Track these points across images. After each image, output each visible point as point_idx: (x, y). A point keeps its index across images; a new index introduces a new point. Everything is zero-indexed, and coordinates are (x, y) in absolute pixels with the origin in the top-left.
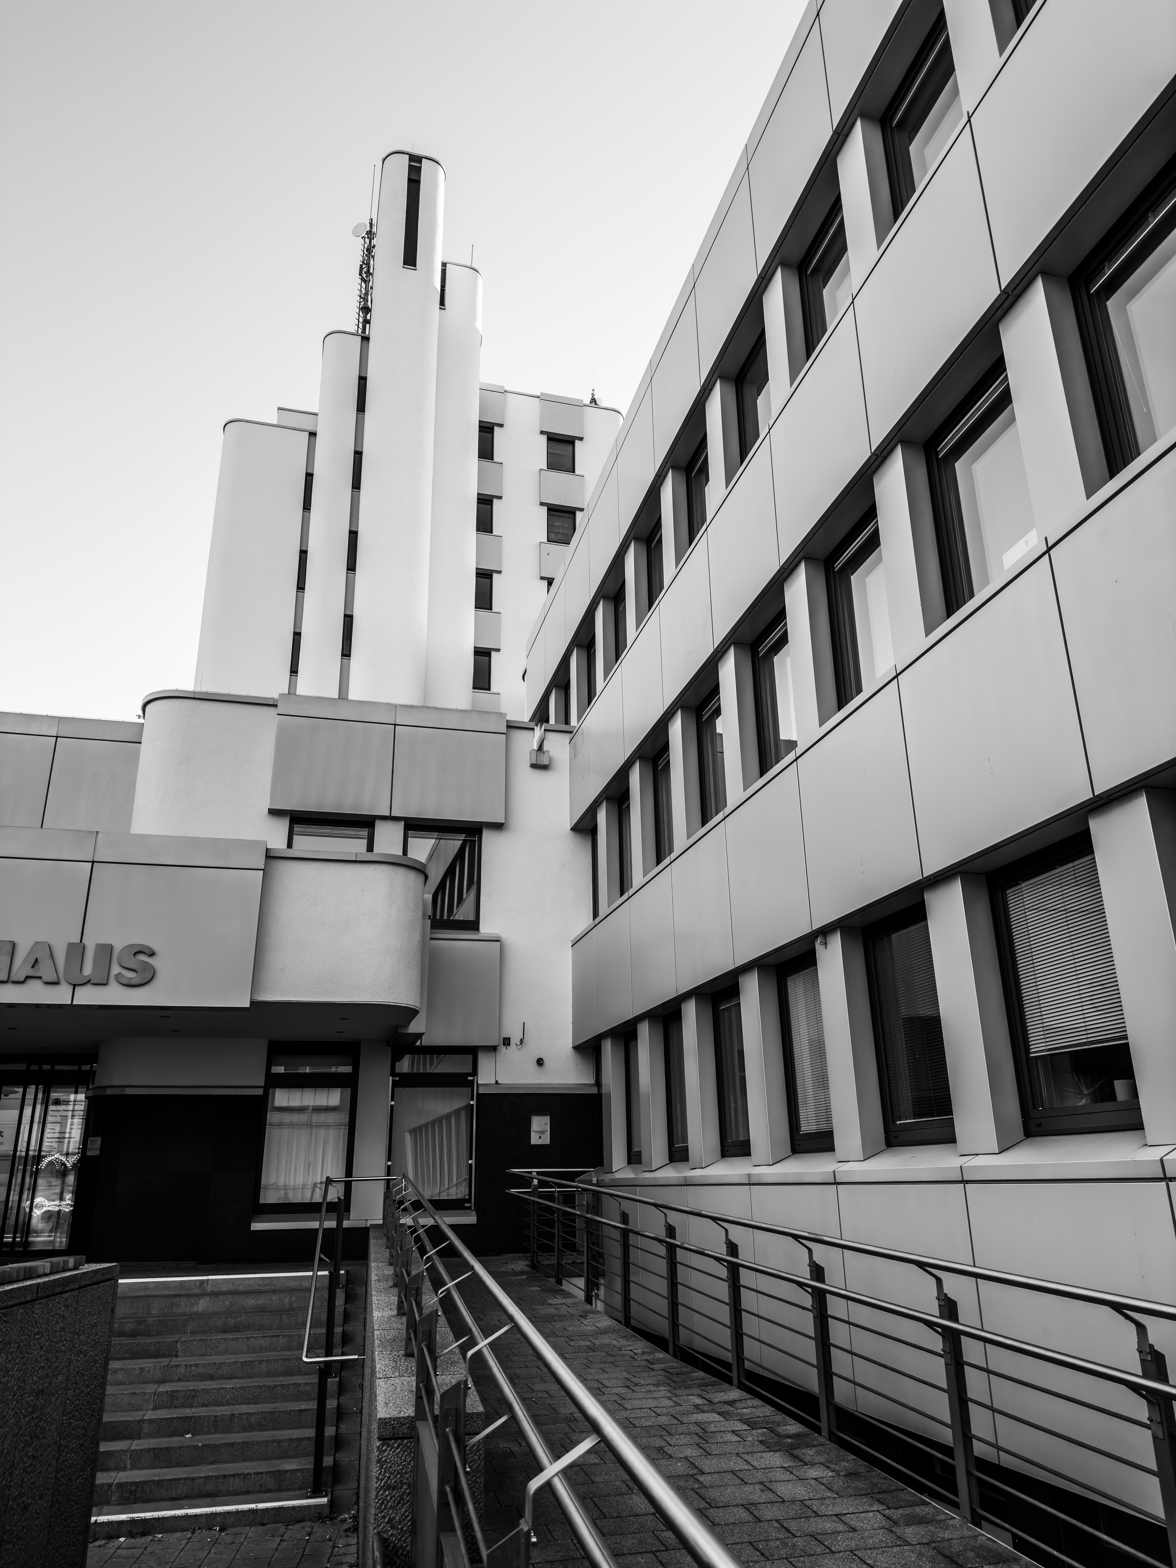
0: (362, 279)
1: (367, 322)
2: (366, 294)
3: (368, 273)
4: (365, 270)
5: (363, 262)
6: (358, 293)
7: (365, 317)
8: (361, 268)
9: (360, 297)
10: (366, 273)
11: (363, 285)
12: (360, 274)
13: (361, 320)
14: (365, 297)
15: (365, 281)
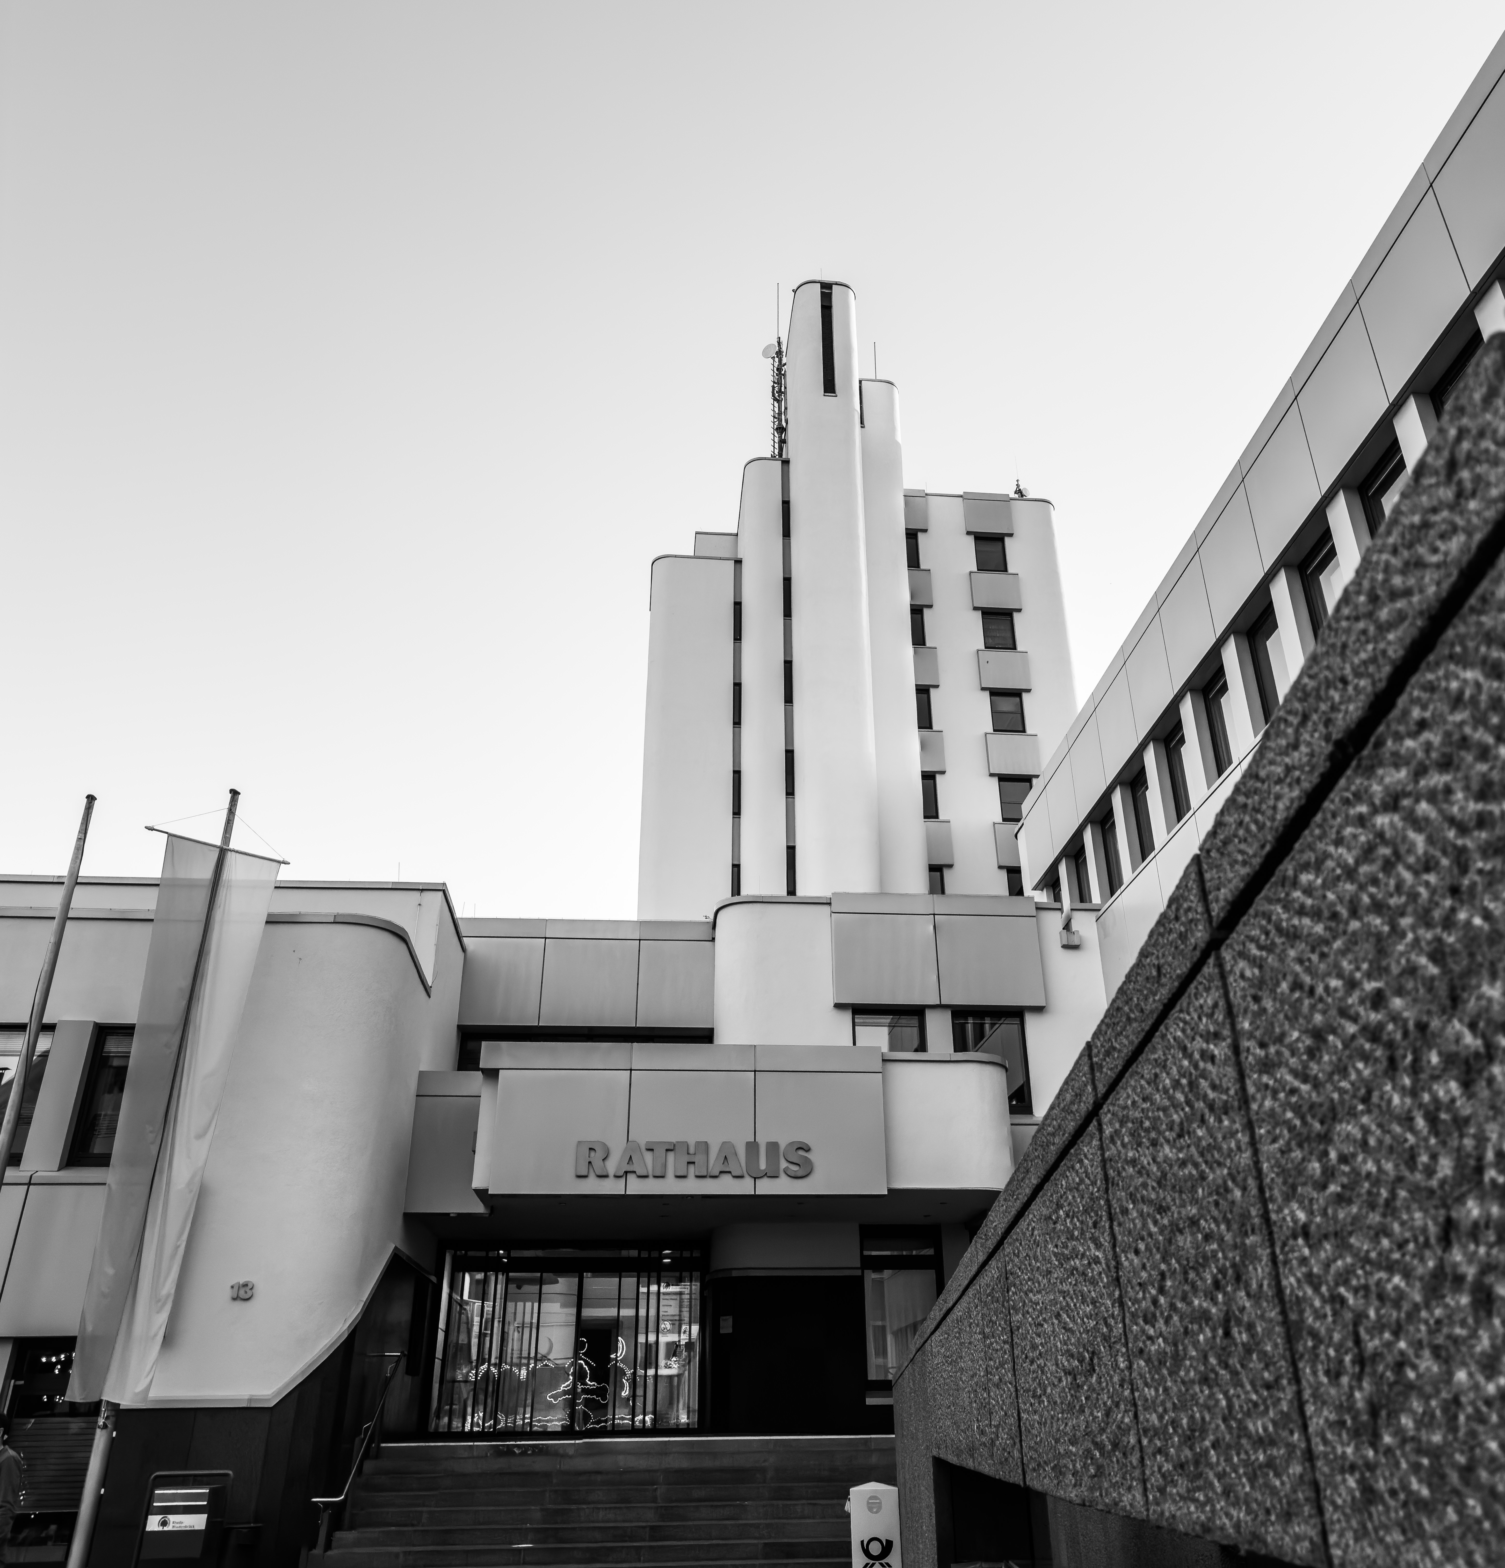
0: (775, 399)
1: (783, 442)
2: (780, 414)
3: (780, 392)
4: (776, 389)
5: (774, 382)
6: (772, 413)
7: (780, 437)
8: (773, 387)
9: (774, 417)
10: (779, 393)
11: (776, 404)
12: (773, 395)
13: (777, 440)
14: (778, 417)
15: (779, 402)
